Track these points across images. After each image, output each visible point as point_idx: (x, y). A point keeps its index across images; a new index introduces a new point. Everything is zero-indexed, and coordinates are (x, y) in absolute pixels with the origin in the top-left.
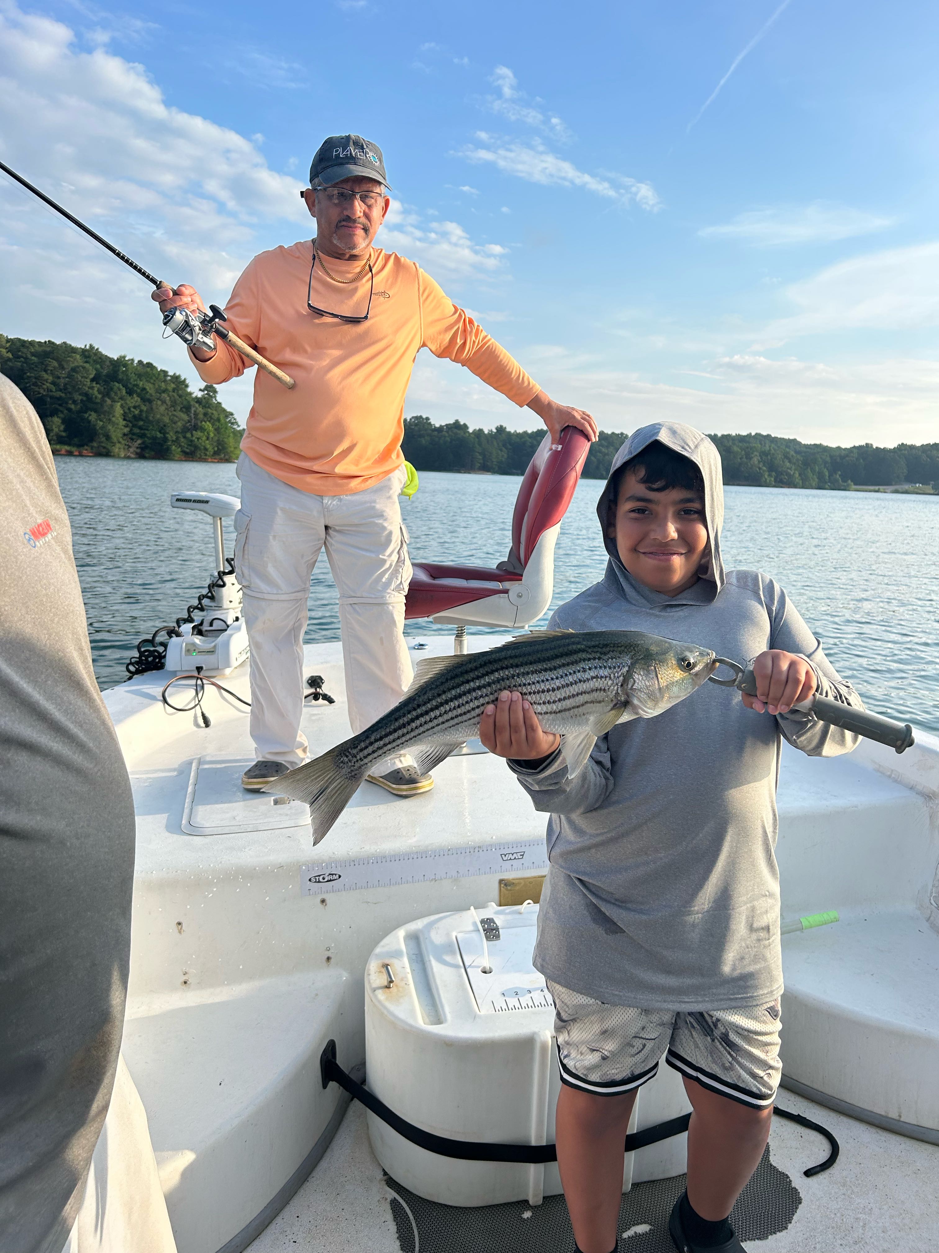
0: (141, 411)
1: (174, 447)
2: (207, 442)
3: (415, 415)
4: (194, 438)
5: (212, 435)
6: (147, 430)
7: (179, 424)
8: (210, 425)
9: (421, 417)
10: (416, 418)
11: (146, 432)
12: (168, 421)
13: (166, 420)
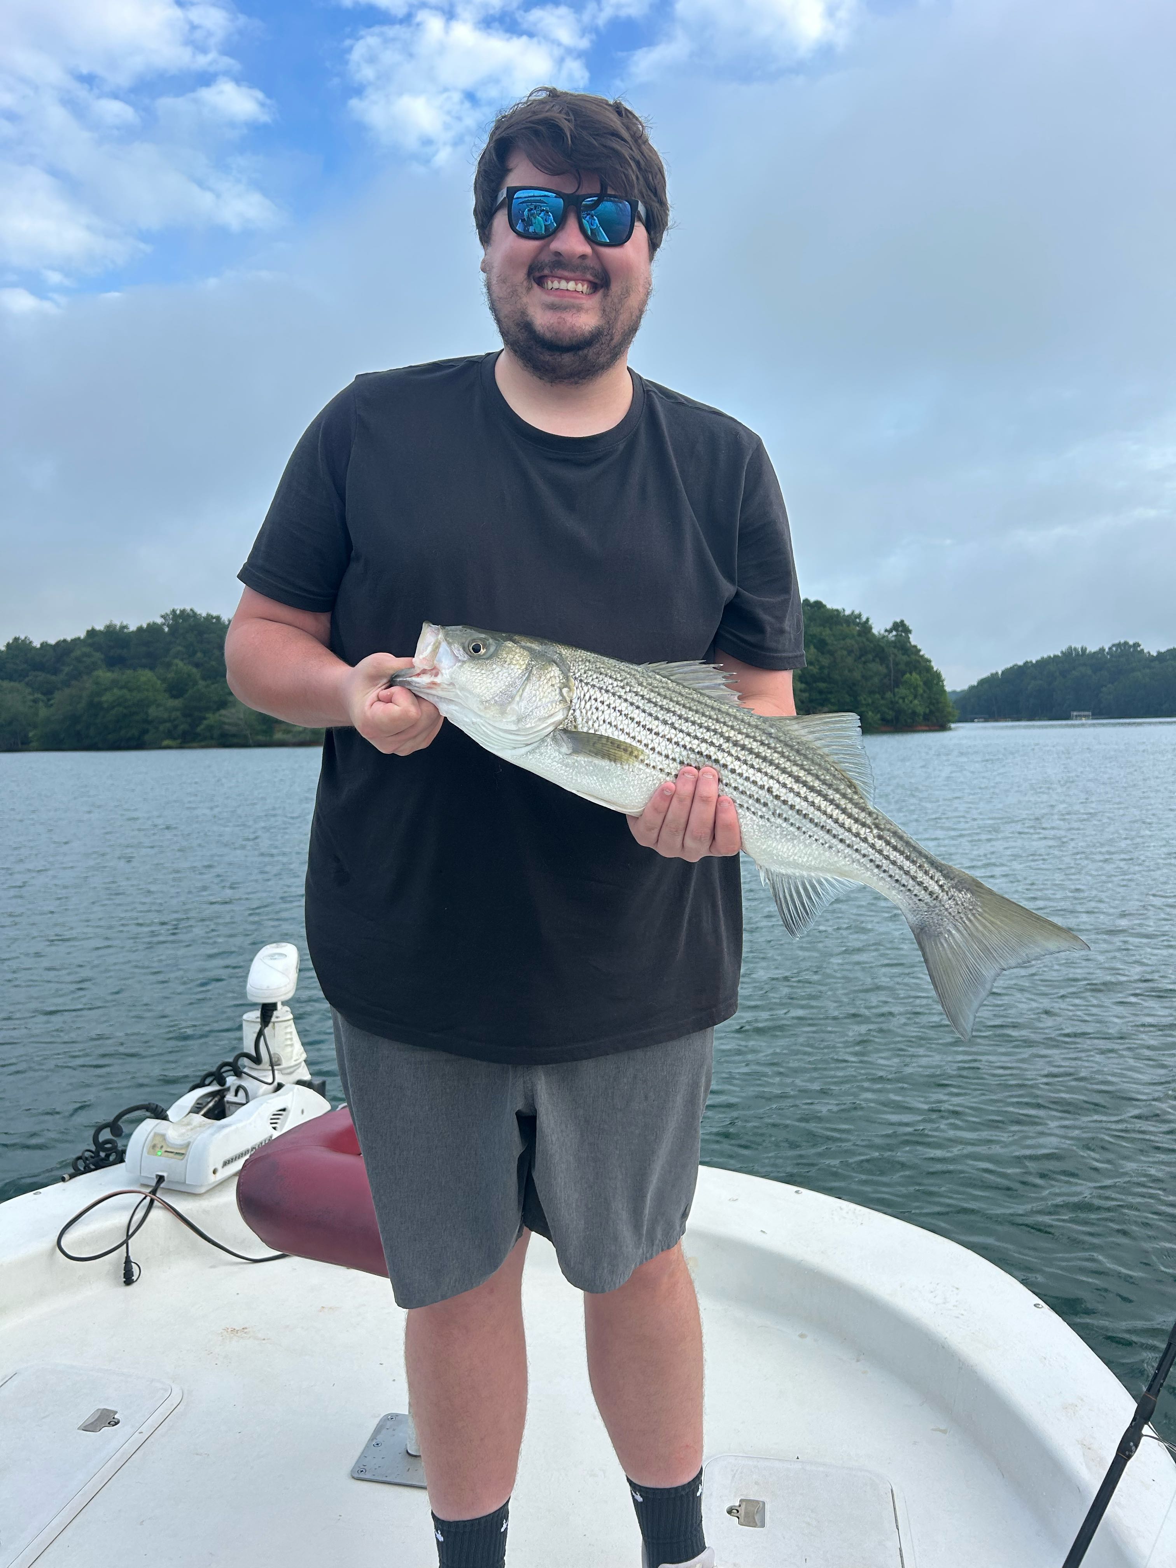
0: (822, 668)
1: (870, 713)
2: (916, 702)
3: (1116, 642)
4: (897, 699)
5: (920, 691)
6: (831, 693)
7: (876, 680)
8: (918, 677)
9: (1126, 643)
10: (1118, 645)
11: (829, 696)
12: (859, 678)
13: (857, 675)
